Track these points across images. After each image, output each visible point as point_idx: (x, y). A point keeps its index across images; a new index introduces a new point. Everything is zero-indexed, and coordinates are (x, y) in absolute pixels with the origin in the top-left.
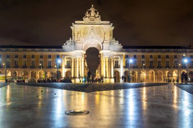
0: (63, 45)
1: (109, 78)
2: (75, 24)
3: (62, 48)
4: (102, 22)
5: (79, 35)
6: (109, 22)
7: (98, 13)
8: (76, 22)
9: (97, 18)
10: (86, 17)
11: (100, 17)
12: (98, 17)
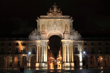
0: (29, 35)
1: (69, 62)
2: (40, 18)
3: (28, 37)
4: (63, 17)
5: (43, 27)
6: (69, 17)
7: (60, 9)
8: (41, 17)
9: (59, 14)
10: (50, 12)
11: (61, 13)
12: (60, 12)
